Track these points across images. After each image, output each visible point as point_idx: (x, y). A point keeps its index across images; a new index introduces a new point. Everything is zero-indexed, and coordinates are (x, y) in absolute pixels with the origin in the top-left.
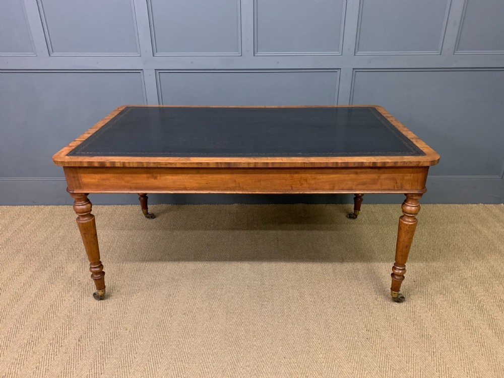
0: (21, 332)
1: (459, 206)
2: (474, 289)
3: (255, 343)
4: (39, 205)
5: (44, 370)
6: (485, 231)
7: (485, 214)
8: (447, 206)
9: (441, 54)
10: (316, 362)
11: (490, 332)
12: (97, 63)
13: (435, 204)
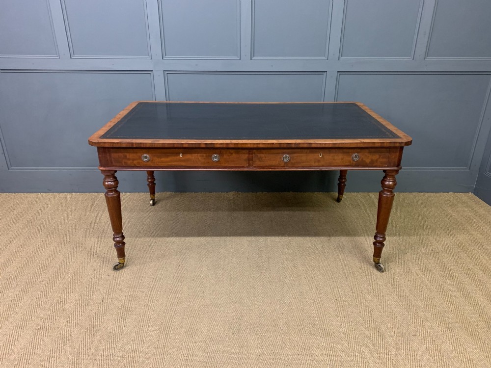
0: (50, 294)
1: (432, 194)
2: (445, 260)
3: (256, 303)
4: (53, 192)
5: (74, 324)
6: (455, 215)
7: (455, 201)
8: (421, 194)
9: (413, 60)
10: (310, 317)
11: (458, 293)
12: (113, 65)
13: (411, 192)
